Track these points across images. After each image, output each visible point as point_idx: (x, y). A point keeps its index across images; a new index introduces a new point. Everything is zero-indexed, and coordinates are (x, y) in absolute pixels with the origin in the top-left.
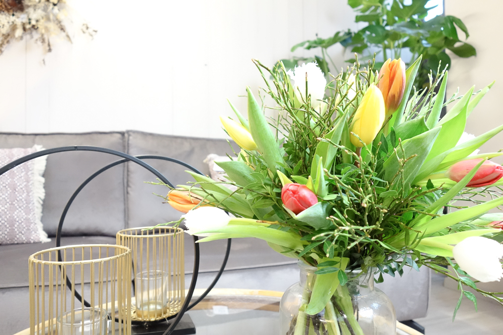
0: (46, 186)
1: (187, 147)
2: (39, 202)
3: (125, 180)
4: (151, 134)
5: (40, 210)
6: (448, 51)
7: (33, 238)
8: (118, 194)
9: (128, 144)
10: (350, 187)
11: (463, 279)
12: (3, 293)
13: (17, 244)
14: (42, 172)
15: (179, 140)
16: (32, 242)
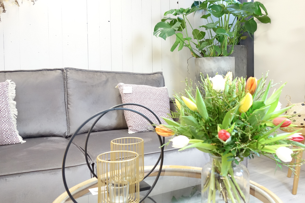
0: (17, 107)
1: (104, 78)
2: (15, 117)
3: (66, 100)
4: (81, 70)
5: (16, 122)
6: (255, 19)
7: (15, 141)
8: (63, 109)
9: (67, 77)
10: (239, 129)
11: (277, 160)
12: (19, 176)
13: (5, 145)
14: (14, 98)
15: (99, 74)
16: (15, 143)
